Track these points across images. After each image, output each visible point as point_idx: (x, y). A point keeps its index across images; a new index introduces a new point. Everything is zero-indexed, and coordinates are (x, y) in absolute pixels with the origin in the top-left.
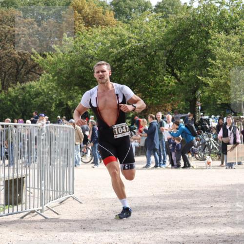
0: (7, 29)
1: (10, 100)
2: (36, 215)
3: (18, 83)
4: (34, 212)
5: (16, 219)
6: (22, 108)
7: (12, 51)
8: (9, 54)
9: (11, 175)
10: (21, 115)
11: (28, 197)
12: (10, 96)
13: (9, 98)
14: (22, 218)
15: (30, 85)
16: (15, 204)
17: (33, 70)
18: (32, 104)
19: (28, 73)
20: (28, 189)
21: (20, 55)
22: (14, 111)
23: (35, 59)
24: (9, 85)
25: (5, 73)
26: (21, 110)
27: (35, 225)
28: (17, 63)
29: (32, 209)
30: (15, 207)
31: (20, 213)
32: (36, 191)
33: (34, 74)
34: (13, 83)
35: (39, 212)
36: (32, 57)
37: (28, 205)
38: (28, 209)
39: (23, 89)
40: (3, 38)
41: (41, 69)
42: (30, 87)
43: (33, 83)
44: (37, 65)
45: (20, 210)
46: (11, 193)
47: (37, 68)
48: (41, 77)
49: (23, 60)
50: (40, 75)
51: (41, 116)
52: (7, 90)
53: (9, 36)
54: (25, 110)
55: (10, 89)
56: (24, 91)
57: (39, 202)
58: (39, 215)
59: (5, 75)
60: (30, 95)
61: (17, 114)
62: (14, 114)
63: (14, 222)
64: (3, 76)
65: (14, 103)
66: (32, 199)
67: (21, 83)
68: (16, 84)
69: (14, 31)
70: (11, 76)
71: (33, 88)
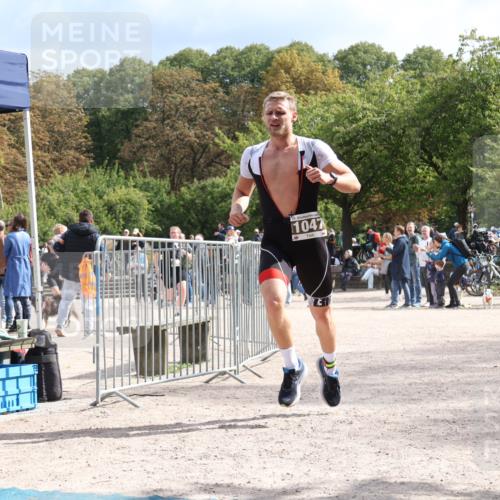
0: (178, 100)
1: (183, 206)
2: (227, 378)
3: (195, 180)
4: (224, 373)
5: (198, 384)
6: (200, 217)
7: (187, 131)
8: (182, 137)
9: (190, 317)
10: (199, 227)
11: (215, 352)
12: (183, 199)
13: (181, 203)
14: (207, 382)
15: (213, 183)
16: (197, 362)
17: (217, 160)
18: (215, 211)
19: (209, 165)
20: (215, 340)
21: (198, 138)
22: (189, 221)
23: (221, 143)
24: (181, 183)
25: (176, 164)
26: (199, 221)
27: (227, 392)
28: (193, 150)
29: (222, 369)
30: (197, 366)
31: (205, 374)
32: (227, 342)
33: (220, 167)
34: (188, 180)
35: (232, 373)
36: (217, 140)
37: (216, 363)
38: (216, 370)
39: (203, 188)
40: (173, 112)
41: (229, 158)
42: (213, 185)
43: (218, 180)
44: (223, 152)
45: (204, 371)
46: (190, 345)
47: (223, 157)
48: (229, 171)
49: (202, 146)
50: (228, 168)
52: (179, 190)
53: (182, 110)
54: (206, 222)
55: (183, 189)
56: (204, 192)
57: (233, 359)
58: (231, 378)
59: (176, 168)
60: (212, 198)
61: (194, 226)
62: (190, 226)
63: (196, 387)
64: (173, 169)
65: (188, 210)
66: (221, 354)
67: (199, 179)
68: (192, 182)
69: (189, 102)
70: (184, 170)
71: (218, 187)
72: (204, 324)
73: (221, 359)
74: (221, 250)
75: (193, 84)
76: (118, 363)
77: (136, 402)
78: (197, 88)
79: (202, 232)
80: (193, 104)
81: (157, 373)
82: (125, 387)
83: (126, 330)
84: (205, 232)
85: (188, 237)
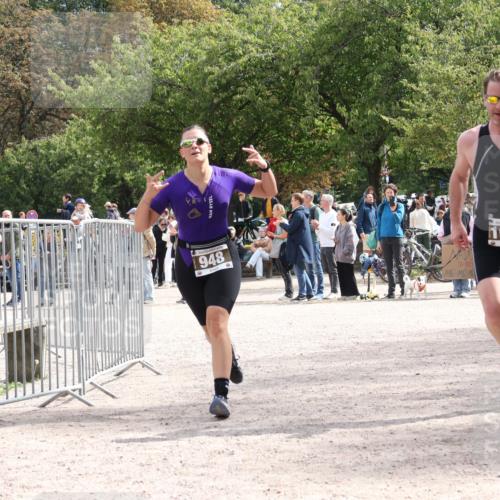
1: (9, 173)
2: (70, 400)
3: (24, 138)
4: (65, 394)
5: (31, 408)
6: (34, 188)
7: (11, 74)
8: (5, 82)
9: (18, 322)
10: (33, 202)
11: (53, 366)
12: (8, 165)
13: (6, 169)
14: (43, 406)
15: (49, 144)
16: (29, 379)
17: (54, 113)
18: (53, 180)
19: (43, 118)
20: (53, 349)
21: (26, 82)
22: (18, 195)
24: (5, 142)
26: (32, 193)
28: (20, 99)
29: (62, 388)
30: (29, 386)
31: (38, 396)
32: (69, 352)
33: (56, 119)
34: (14, 139)
35: (77, 393)
37: (54, 381)
38: (54, 389)
39: (34, 150)
41: (68, 110)
42: (48, 146)
43: (55, 139)
45: (38, 391)
46: (20, 358)
47: (60, 108)
48: (68, 127)
50: (66, 122)
52: (3, 154)
54: (41, 194)
55: (7, 151)
56: (36, 155)
57: (76, 374)
58: (76, 400)
60: (48, 163)
61: (24, 200)
62: (18, 200)
63: (29, 413)
65: (16, 179)
66: (61, 368)
67: (29, 138)
68: (20, 142)
69: (12, 35)
70: (9, 126)
71: (55, 150)
72: (37, 330)
73: (61, 375)
75: (18, 11)
78: (22, 16)
79: (35, 208)
80: (17, 37)
84: (40, 207)
85: (16, 215)
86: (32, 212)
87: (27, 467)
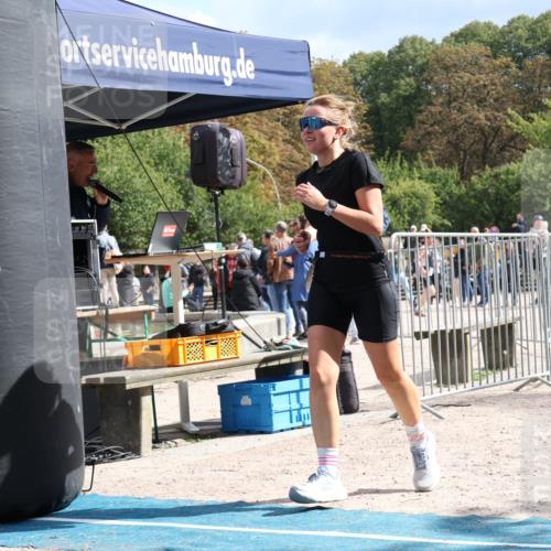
0: (466, 79)
1: (475, 197)
2: (539, 385)
3: (487, 167)
4: (536, 379)
5: (507, 392)
6: (495, 208)
7: (476, 114)
8: (471, 120)
9: (495, 319)
10: (494, 220)
11: (525, 357)
12: (474, 190)
13: (472, 193)
14: (517, 390)
15: (508, 170)
16: (504, 368)
17: (512, 144)
18: (511, 201)
19: (502, 149)
20: (524, 344)
21: (489, 120)
22: (482, 214)
23: (514, 125)
24: (472, 171)
25: (465, 151)
26: (494, 212)
27: (539, 401)
28: (483, 134)
29: (533, 375)
30: (505, 373)
31: (511, 382)
32: (538, 345)
33: (514, 150)
34: (479, 168)
35: (545, 379)
36: (510, 123)
37: (526, 369)
38: (526, 376)
39: (496, 176)
40: (460, 94)
41: (524, 141)
42: (508, 172)
43: (513, 166)
44: (517, 134)
45: (512, 378)
46: (497, 350)
47: (517, 140)
48: (525, 155)
49: (493, 129)
50: (524, 151)
51: (538, 219)
52: (470, 180)
53: (469, 90)
54: (501, 213)
55: (473, 178)
56: (497, 181)
57: (545, 363)
58: (544, 385)
59: (465, 155)
60: (507, 186)
61: (487, 218)
62: (482, 219)
63: (506, 396)
64: (462, 156)
65: (481, 201)
66: (532, 359)
67: (491, 167)
68: (484, 170)
69: (477, 81)
70: (474, 157)
71: (513, 174)
72: (511, 326)
73: (532, 364)
74: (519, 244)
75: (482, 61)
76: (418, 371)
77: (439, 413)
78: (486, 65)
79: (496, 225)
80: (482, 82)
81: (461, 381)
82: (427, 397)
83: (426, 335)
84: (501, 223)
85: (482, 231)
86: (495, 228)
87: (510, 440)
